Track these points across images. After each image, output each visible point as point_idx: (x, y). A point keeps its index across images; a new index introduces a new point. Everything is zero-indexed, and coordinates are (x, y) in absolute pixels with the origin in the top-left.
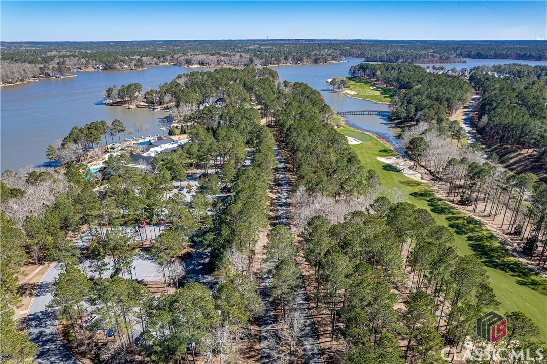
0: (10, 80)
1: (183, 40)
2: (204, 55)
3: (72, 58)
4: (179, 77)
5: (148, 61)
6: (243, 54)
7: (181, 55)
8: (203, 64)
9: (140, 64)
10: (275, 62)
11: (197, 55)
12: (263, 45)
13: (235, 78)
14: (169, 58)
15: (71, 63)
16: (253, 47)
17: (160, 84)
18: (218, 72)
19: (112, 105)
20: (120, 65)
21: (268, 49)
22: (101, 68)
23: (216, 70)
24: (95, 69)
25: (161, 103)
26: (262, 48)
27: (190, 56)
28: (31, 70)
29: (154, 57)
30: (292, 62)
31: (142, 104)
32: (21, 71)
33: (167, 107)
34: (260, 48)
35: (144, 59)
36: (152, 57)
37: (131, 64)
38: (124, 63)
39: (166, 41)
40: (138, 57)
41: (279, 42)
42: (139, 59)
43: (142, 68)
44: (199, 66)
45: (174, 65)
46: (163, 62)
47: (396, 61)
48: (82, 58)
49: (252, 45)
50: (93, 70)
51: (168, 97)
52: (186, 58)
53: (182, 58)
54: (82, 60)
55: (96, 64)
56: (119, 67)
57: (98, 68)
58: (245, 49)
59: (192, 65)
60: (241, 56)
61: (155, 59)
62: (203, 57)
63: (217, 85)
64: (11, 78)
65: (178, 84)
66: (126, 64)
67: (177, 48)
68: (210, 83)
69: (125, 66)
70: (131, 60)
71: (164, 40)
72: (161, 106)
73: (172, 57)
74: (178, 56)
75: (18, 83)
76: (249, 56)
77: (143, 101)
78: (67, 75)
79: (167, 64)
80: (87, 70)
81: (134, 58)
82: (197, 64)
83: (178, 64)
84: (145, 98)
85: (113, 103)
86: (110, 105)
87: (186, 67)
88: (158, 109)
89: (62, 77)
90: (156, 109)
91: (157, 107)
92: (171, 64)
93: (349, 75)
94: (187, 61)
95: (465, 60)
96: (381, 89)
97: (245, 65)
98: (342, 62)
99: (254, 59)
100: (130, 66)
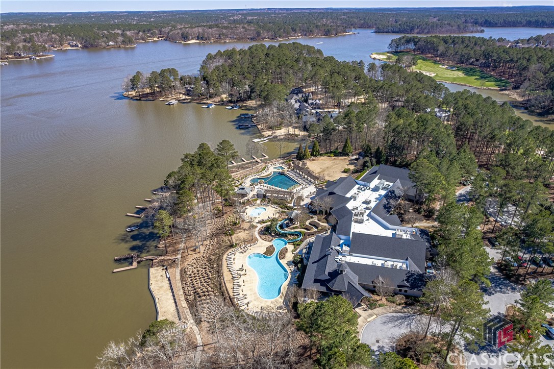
5: (133, 36)
8: (202, 38)
9: (128, 41)
11: (191, 28)
14: (157, 32)
19: (140, 100)
20: (104, 42)
22: (80, 45)
24: (73, 46)
29: (139, 31)
30: (300, 35)
31: (183, 97)
35: (127, 33)
37: (118, 40)
40: (119, 31)
42: (123, 34)
43: (131, 44)
44: (198, 41)
45: (166, 40)
47: (411, 31)
48: (54, 33)
50: (70, 48)
52: (180, 32)
53: (175, 32)
54: (54, 36)
55: (72, 40)
56: (103, 44)
57: (76, 46)
59: (189, 40)
66: (110, 40)
69: (111, 43)
72: (212, 100)
73: (160, 30)
78: (43, 56)
79: (155, 39)
80: (63, 48)
81: (116, 32)
82: (193, 38)
83: (170, 40)
86: (137, 100)
87: (183, 42)
88: (214, 106)
89: (38, 58)
90: (210, 104)
91: (209, 102)
92: (160, 38)
93: (390, 50)
94: (182, 35)
95: (482, 28)
96: (458, 67)
97: (251, 39)
98: (351, 33)
99: (261, 32)
100: (117, 42)
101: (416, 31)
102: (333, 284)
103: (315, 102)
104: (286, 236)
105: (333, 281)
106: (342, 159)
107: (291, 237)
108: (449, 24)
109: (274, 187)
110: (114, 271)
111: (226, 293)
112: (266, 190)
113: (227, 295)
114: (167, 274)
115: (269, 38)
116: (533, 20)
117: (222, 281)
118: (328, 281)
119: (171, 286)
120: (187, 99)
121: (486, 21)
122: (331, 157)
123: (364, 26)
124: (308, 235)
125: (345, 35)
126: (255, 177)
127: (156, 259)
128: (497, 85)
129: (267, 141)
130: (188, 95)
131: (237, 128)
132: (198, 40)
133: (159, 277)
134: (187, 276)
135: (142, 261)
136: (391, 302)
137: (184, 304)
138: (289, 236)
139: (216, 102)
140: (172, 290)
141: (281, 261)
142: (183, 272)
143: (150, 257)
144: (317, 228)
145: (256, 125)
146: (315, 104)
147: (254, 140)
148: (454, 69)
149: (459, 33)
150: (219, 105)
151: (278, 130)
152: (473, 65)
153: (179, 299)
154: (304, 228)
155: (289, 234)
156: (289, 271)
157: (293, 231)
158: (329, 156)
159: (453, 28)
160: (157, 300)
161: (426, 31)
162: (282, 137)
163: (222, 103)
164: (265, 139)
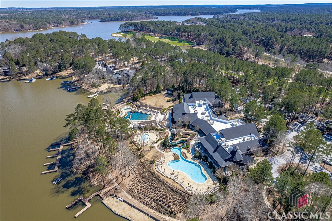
93: (120, 31)
95: (157, 17)
96: (165, 37)
97: (17, 30)
98: (87, 23)
99: (24, 25)
101: (125, 19)
102: (236, 158)
103: (112, 66)
104: (177, 145)
105: (235, 157)
106: (159, 95)
107: (179, 145)
108: (141, 15)
109: (141, 121)
110: (76, 216)
111: (178, 190)
112: (139, 124)
113: (180, 191)
114: (120, 199)
115: (31, 29)
116: (176, 12)
117: (168, 185)
118: (232, 158)
119: (131, 205)
120: (6, 79)
121: (156, 13)
122: (152, 95)
123: (92, 18)
124: (189, 140)
125: (83, 24)
127: (101, 193)
128: (190, 44)
129: (98, 95)
130: (6, 75)
131: (68, 91)
133: (116, 204)
134: (136, 193)
135: (91, 199)
136: (259, 157)
137: (152, 211)
139: (34, 77)
140: (134, 207)
141: (188, 160)
142: (131, 192)
143: (95, 194)
144: (189, 135)
145: (80, 87)
146: (113, 67)
147: (89, 96)
148: (163, 38)
149: (147, 19)
150: (38, 78)
151: (99, 87)
152: (172, 35)
153: (146, 210)
154: (183, 138)
156: (198, 163)
157: (177, 141)
158: (151, 95)
159: (144, 17)
160: (129, 218)
161: (130, 19)
162: (105, 91)
163: (39, 77)
164: (95, 94)
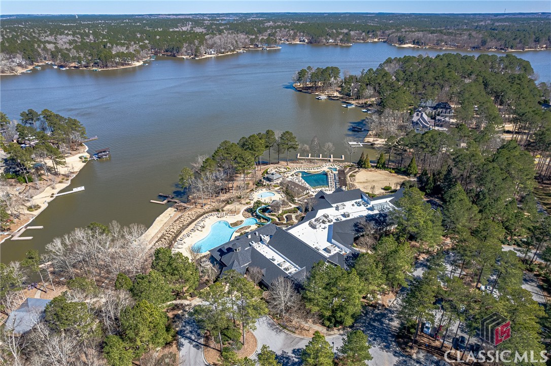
0: (223, 50)
1: (397, 13)
2: (421, 33)
3: (283, 29)
4: (389, 61)
5: (355, 36)
6: (474, 33)
7: (394, 30)
8: (418, 43)
9: (347, 38)
10: (519, 45)
11: (413, 32)
12: (498, 21)
13: (469, 72)
14: (379, 33)
15: (280, 35)
16: (483, 23)
17: (364, 70)
18: (441, 59)
19: (301, 91)
20: (326, 39)
21: (507, 26)
22: (306, 41)
23: (438, 56)
24: (301, 41)
25: (358, 98)
26: (497, 24)
27: (404, 33)
28: (243, 41)
29: (364, 32)
30: (545, 46)
31: (336, 94)
32: (234, 42)
33: (366, 104)
34: (493, 24)
35: (352, 33)
36: (360, 31)
37: (337, 38)
38: (330, 36)
39: (379, 13)
40: (345, 31)
41: (520, 16)
42: (346, 34)
43: (348, 43)
44: (413, 46)
45: (384, 42)
46: (371, 37)
48: (292, 30)
49: (482, 21)
50: (299, 43)
51: (369, 91)
52: (399, 34)
53: (395, 35)
54: (291, 32)
55: (303, 36)
56: (324, 41)
57: (304, 41)
58: (473, 26)
59: (404, 44)
60: (470, 34)
61: (364, 34)
62: (420, 34)
63: (442, 82)
64: (224, 48)
65: (386, 74)
66: (332, 38)
67: (391, 22)
68: (430, 77)
69: (331, 41)
70: (338, 34)
71: (378, 12)
72: (357, 101)
73: (383, 33)
74: (390, 32)
75: (229, 53)
76: (481, 36)
77: (337, 91)
78: (273, 47)
79: (376, 40)
80: (294, 42)
81: (342, 31)
82: (410, 43)
83: (388, 42)
84: (341, 86)
85: (303, 88)
86: (299, 90)
87: (397, 45)
88: (353, 106)
89: (268, 49)
90: (351, 104)
91: (353, 102)
92: (380, 40)
94: (399, 38)
97: (474, 48)
99: (489, 40)
100: (335, 40)
105: (226, 255)
106: (399, 178)
107: (263, 221)
110: (151, 201)
120: (338, 97)
122: (392, 173)
126: (304, 170)
127: (179, 203)
129: (361, 146)
132: (413, 44)
133: (168, 215)
135: (171, 201)
138: (262, 219)
139: (359, 104)
141: (234, 234)
143: (177, 201)
144: (287, 221)
145: (368, 130)
150: (358, 106)
154: (278, 218)
155: (263, 218)
157: (269, 216)
158: (390, 172)
163: (363, 106)
164: (361, 144)
